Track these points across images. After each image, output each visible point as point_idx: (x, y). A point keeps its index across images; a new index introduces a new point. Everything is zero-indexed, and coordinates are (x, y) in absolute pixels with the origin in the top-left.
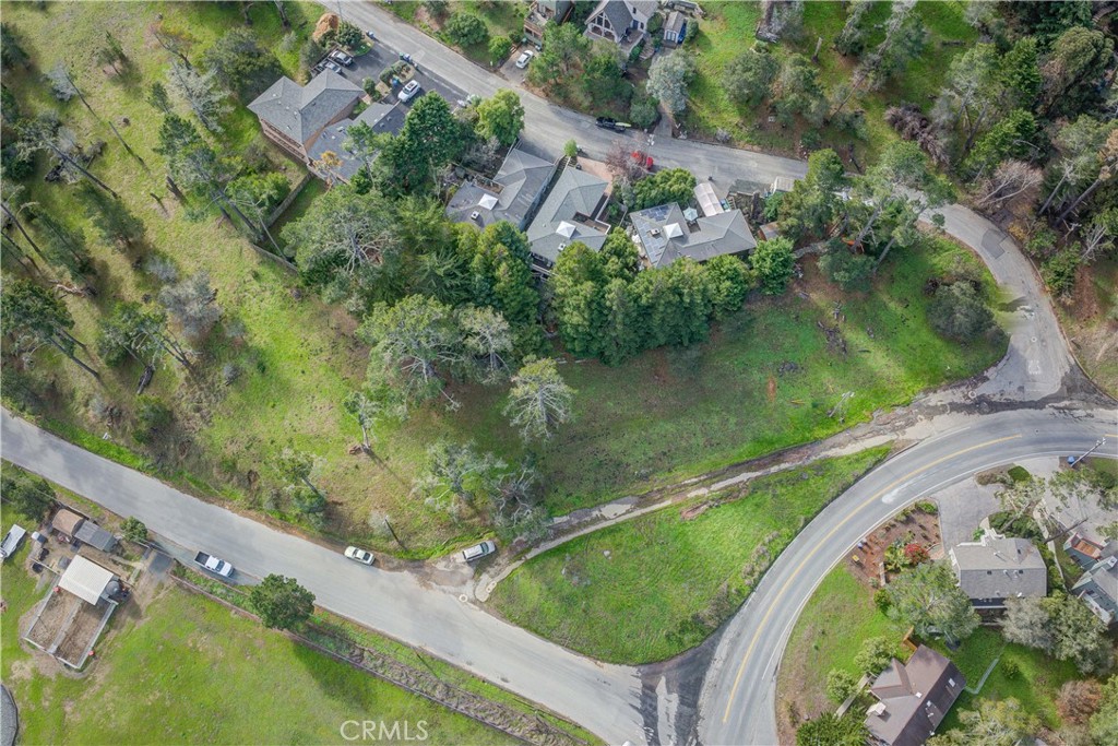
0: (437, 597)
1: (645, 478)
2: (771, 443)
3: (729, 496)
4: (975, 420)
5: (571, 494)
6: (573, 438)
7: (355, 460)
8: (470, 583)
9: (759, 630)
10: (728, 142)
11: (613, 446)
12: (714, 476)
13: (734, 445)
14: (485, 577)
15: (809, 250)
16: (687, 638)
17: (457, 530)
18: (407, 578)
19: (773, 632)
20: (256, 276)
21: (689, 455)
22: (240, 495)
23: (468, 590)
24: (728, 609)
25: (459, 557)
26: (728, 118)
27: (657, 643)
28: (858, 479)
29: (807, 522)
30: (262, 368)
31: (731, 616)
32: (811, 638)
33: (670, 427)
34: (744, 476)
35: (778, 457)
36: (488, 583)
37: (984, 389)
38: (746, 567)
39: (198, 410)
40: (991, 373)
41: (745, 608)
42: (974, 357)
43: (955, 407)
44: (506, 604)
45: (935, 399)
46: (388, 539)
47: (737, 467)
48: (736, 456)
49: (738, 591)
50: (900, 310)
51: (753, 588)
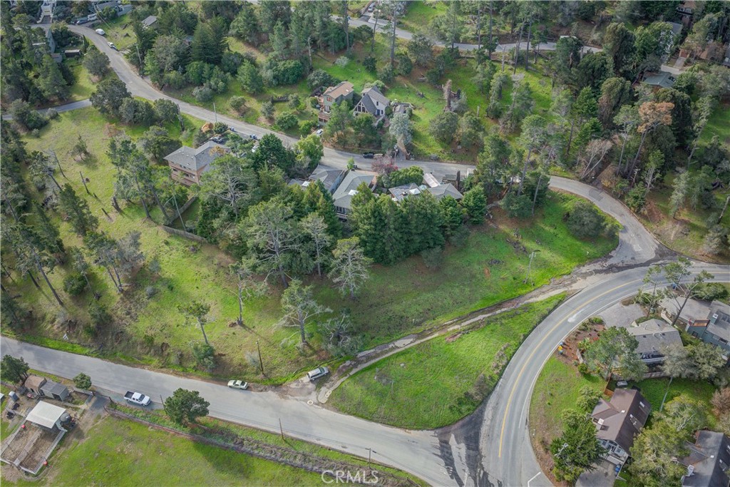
0: (292, 404)
1: (419, 324)
2: (493, 299)
3: (474, 327)
4: (610, 276)
5: (374, 338)
6: (371, 306)
7: (233, 330)
8: (314, 394)
9: (510, 400)
10: (437, 160)
11: (397, 308)
12: (461, 319)
13: (471, 302)
14: (323, 389)
15: (493, 205)
16: (464, 408)
17: (300, 365)
18: (272, 396)
19: (519, 400)
20: (167, 243)
21: (445, 310)
22: (156, 361)
23: (313, 398)
24: (487, 388)
25: (306, 379)
26: (436, 148)
27: (445, 413)
28: (550, 312)
29: (525, 337)
30: (171, 288)
31: (490, 393)
32: (544, 399)
33: (430, 295)
34: (481, 317)
35: (499, 305)
36: (326, 392)
37: (610, 262)
38: (493, 364)
39: (128, 313)
40: (613, 253)
41: (498, 388)
42: (601, 247)
43: (597, 272)
44: (340, 403)
45: (584, 269)
46: (257, 373)
47: (473, 314)
48: (473, 307)
49: (491, 378)
50: (552, 230)
51: (500, 375)
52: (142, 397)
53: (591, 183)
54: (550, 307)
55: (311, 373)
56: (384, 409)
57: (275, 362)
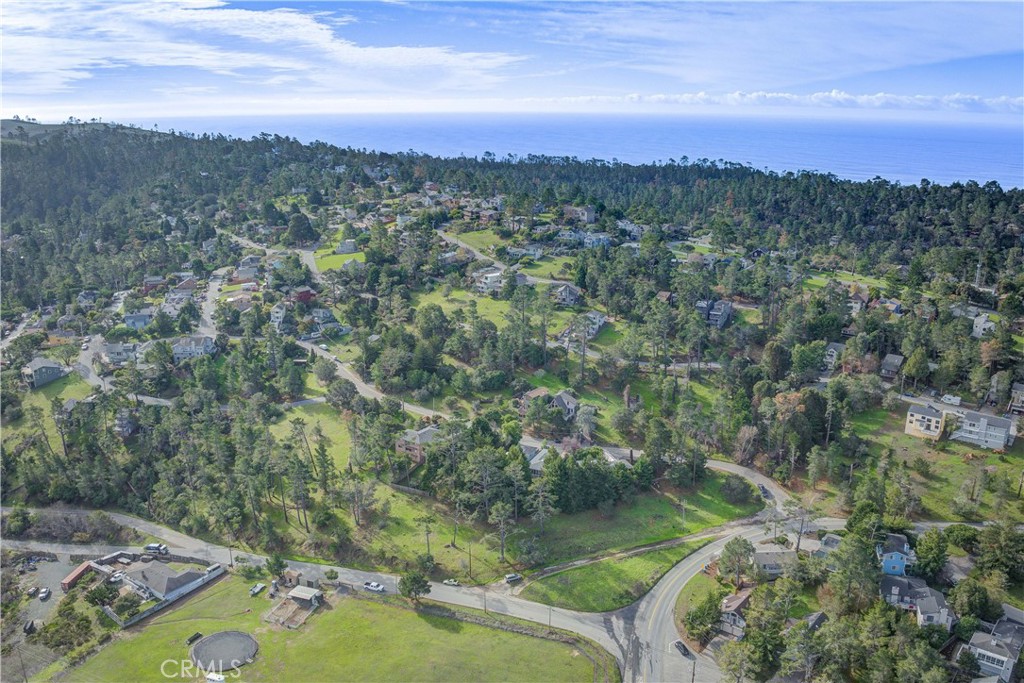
0: (490, 595)
1: (594, 552)
2: (654, 539)
3: (636, 555)
4: (753, 528)
5: (557, 559)
7: (448, 549)
8: (509, 590)
9: (661, 598)
10: (616, 446)
11: (577, 541)
12: (627, 550)
13: (637, 541)
14: (517, 588)
16: (624, 601)
17: (499, 574)
18: (478, 590)
19: (669, 598)
20: (394, 496)
21: (614, 545)
22: (386, 569)
23: (509, 592)
24: (642, 591)
25: (504, 581)
26: (615, 436)
27: (609, 603)
28: (700, 548)
29: (678, 562)
30: (398, 524)
31: (645, 594)
32: (688, 597)
33: (604, 535)
34: (643, 549)
35: (658, 543)
36: (518, 589)
37: (757, 518)
38: (649, 576)
39: (365, 538)
40: (759, 513)
41: (652, 591)
42: (749, 509)
43: (742, 525)
44: (531, 594)
45: (732, 523)
46: (466, 577)
47: (639, 547)
48: (638, 544)
49: (647, 585)
50: (709, 498)
51: (655, 584)
52: (378, 586)
53: (747, 466)
54: (701, 544)
55: (507, 576)
56: (563, 599)
57: (481, 570)
